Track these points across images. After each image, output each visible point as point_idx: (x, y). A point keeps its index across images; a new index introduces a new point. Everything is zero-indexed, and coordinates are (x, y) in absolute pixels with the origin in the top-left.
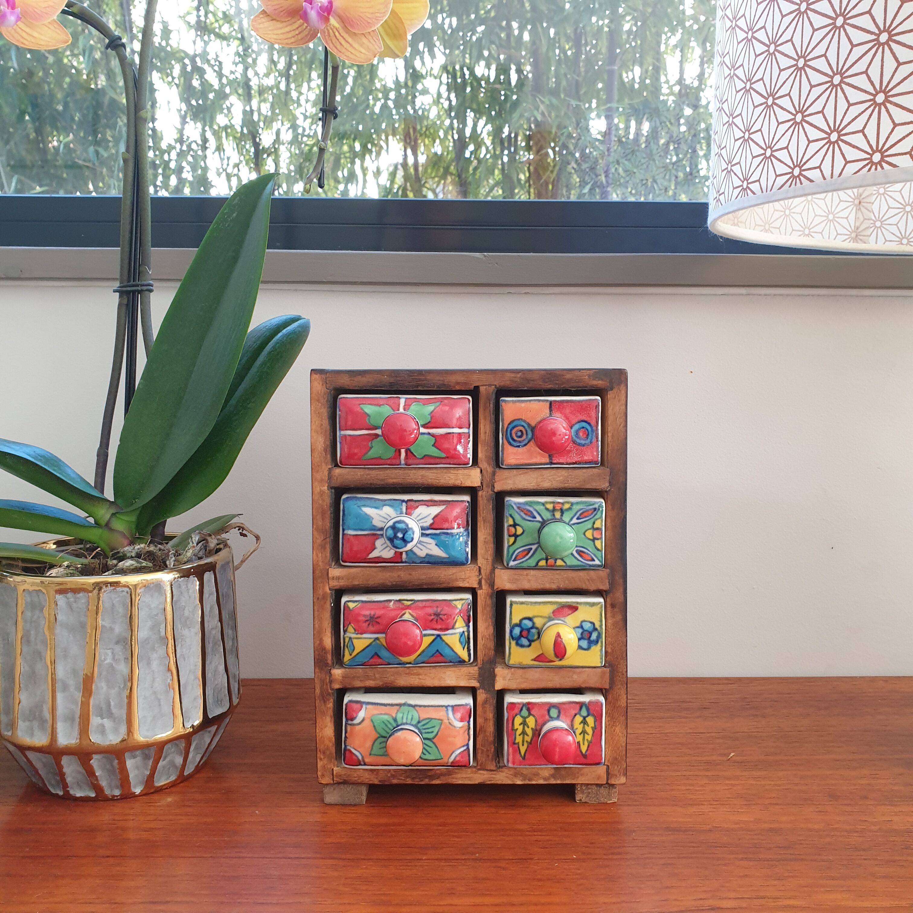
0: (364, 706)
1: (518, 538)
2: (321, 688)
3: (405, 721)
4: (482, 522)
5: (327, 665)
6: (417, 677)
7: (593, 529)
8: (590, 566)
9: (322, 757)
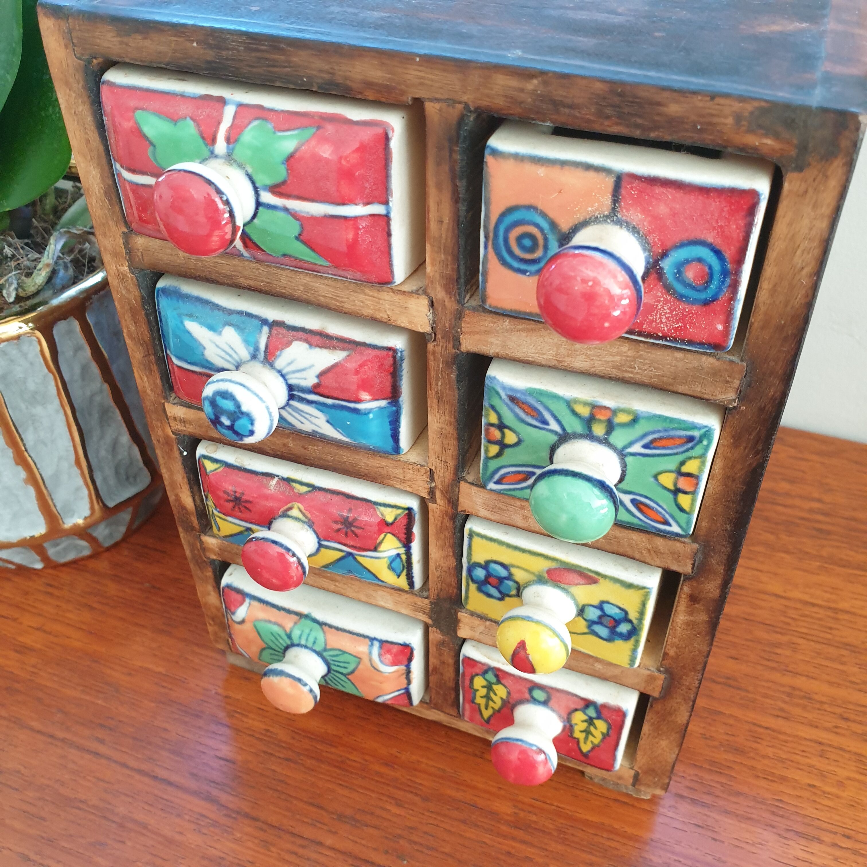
0: (247, 600)
1: (507, 451)
2: (192, 551)
3: (303, 642)
4: (435, 401)
5: (193, 528)
6: (331, 582)
7: (681, 474)
8: (659, 530)
9: (211, 622)
